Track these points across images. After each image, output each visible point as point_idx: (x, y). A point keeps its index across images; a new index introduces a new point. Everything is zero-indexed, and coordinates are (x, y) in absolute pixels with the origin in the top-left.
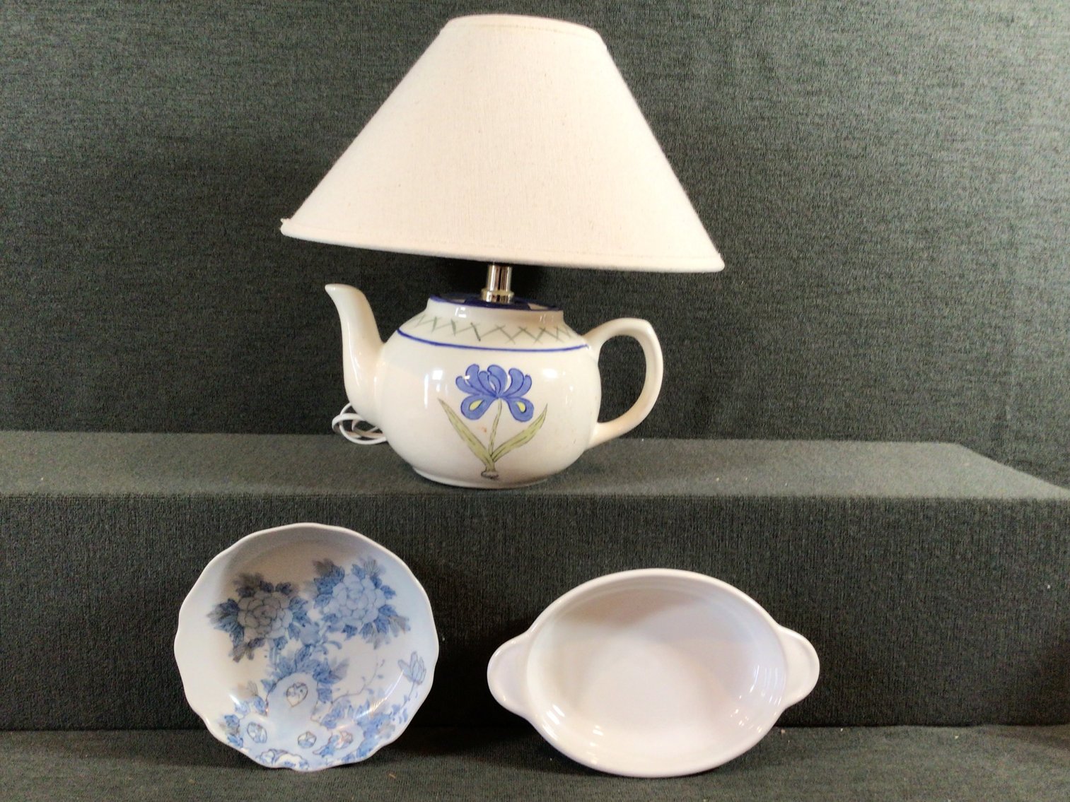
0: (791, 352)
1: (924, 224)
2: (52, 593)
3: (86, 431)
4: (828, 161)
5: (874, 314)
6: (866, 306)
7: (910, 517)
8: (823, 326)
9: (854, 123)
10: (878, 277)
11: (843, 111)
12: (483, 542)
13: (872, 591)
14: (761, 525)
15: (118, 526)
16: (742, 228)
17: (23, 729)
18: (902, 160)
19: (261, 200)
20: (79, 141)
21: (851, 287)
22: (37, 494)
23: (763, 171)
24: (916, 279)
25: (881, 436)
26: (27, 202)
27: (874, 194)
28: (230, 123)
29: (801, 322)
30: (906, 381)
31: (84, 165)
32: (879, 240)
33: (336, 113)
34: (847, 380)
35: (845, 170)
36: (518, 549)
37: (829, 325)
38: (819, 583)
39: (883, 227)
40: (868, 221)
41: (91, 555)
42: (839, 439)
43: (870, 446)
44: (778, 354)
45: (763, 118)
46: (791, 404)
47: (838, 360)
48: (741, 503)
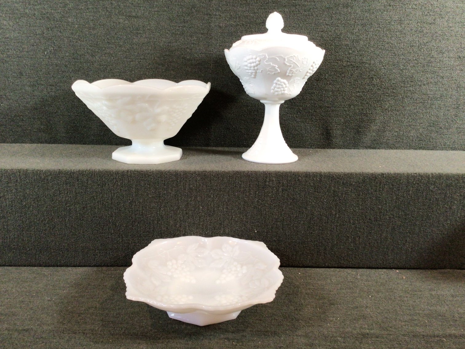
0: (398, 111)
1: (459, 54)
2: (96, 211)
3: (96, 144)
4: (418, 26)
5: (435, 94)
6: (431, 91)
7: (456, 182)
8: (412, 99)
9: (430, 8)
10: (437, 78)
11: (426, 2)
12: (274, 192)
13: (438, 213)
14: (393, 185)
15: (124, 183)
16: (379, 55)
17: (84, 266)
18: (451, 25)
19: (169, 44)
20: (92, 18)
21: (425, 83)
22: (90, 170)
23: (389, 30)
24: (454, 79)
25: (434, 148)
26: (70, 45)
27: (438, 40)
28: (156, 9)
29: (403, 98)
30: (447, 124)
31: (94, 29)
32: (439, 61)
33: (202, 4)
34: (421, 123)
35: (425, 30)
36: (288, 195)
37: (415, 99)
38: (416, 209)
39: (441, 56)
40: (434, 53)
41: (113, 195)
42: (416, 149)
43: (431, 152)
44: (392, 112)
45: (390, 6)
46: (397, 134)
47: (418, 115)
48: (385, 176)
